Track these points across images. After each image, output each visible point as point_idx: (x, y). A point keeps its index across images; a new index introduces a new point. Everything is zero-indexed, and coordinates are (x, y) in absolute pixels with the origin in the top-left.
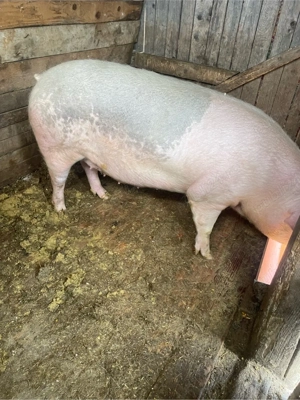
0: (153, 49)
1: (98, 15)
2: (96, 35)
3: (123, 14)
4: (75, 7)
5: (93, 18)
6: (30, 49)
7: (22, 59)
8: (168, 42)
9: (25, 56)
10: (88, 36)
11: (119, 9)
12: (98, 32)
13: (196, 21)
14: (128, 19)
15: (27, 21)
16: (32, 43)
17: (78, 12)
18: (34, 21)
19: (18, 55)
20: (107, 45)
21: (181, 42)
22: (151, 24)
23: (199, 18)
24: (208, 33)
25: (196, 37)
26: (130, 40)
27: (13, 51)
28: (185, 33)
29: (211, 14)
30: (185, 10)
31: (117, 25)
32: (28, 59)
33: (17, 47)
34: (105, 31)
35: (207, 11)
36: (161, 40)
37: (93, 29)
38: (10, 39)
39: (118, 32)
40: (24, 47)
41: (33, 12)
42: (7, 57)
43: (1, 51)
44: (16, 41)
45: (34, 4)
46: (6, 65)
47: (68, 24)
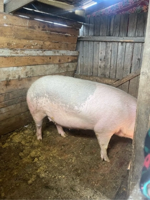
0: (83, 73)
1: (60, 61)
2: (59, 68)
3: (70, 60)
4: (50, 58)
5: (57, 62)
6: (32, 73)
7: (28, 77)
8: (89, 69)
9: (30, 76)
10: (56, 68)
11: (68, 58)
12: (60, 67)
13: (100, 61)
14: (72, 62)
15: (31, 63)
16: (33, 71)
17: (51, 60)
18: (34, 63)
19: (27, 75)
20: (63, 71)
21: (94, 69)
22: (82, 63)
23: (101, 60)
24: (104, 65)
25: (100, 67)
26: (73, 70)
27: (25, 74)
28: (95, 66)
29: (105, 58)
30: (95, 57)
31: (68, 64)
33: (27, 73)
34: (62, 66)
35: (103, 57)
36: (86, 69)
37: (57, 66)
38: (24, 70)
39: (68, 66)
40: (29, 72)
41: (34, 60)
42: (22, 76)
43: (20, 74)
44: (27, 70)
45: (34, 58)
46: (22, 79)
47: (47, 64)
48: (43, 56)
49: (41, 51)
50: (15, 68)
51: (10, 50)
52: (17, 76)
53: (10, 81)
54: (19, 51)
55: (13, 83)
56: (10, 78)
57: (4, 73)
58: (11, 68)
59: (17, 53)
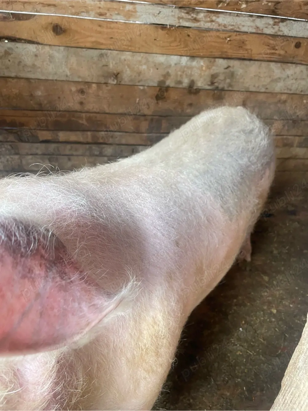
4: (298, 45)
6: (228, 81)
7: (217, 88)
9: (221, 86)
15: (230, 53)
16: (232, 75)
17: (302, 51)
18: (241, 53)
19: (212, 83)
27: (208, 79)
32: (223, 90)
33: (214, 77)
38: (208, 68)
40: (221, 77)
41: (242, 44)
42: (200, 84)
43: (195, 77)
44: (215, 70)
45: (244, 37)
46: (197, 91)
47: (284, 61)
48: (274, 36)
49: (271, 22)
50: (184, 60)
51: (177, 11)
52: (186, 82)
53: (168, 88)
54: (201, 15)
55: (173, 95)
56: (170, 82)
57: (157, 66)
58: (174, 59)
59: (196, 20)
